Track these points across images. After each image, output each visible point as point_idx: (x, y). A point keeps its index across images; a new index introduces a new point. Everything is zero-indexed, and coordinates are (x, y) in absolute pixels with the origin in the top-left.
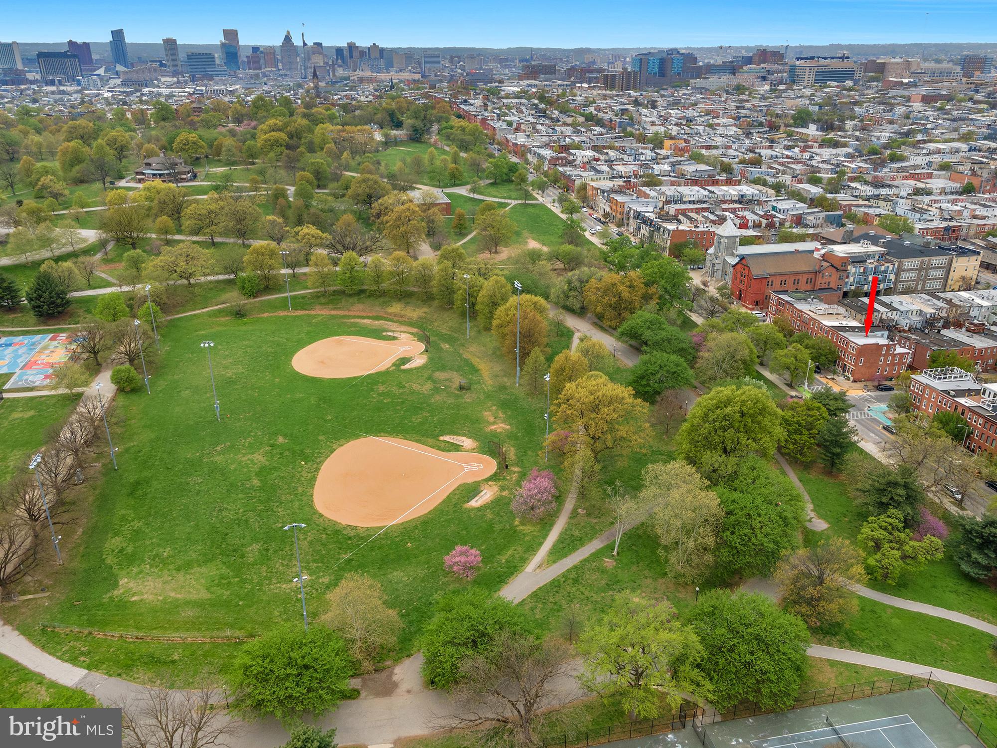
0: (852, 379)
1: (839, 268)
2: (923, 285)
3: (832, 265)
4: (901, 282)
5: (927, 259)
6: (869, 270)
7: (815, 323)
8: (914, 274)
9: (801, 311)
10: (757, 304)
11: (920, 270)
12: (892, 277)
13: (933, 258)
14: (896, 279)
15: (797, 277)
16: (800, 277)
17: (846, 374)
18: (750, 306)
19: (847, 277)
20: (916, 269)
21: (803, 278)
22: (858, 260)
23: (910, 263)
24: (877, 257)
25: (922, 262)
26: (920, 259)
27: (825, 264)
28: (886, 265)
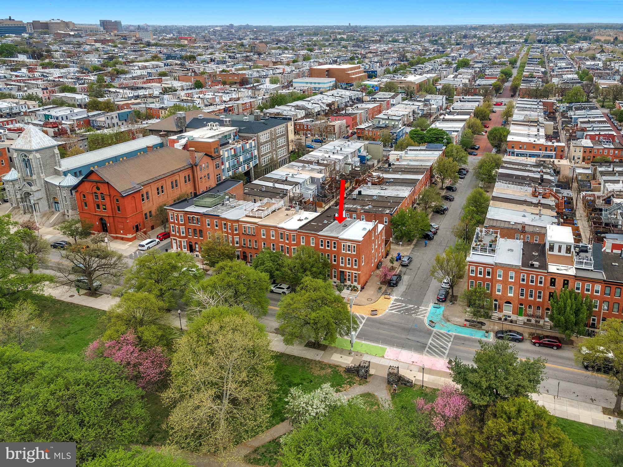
0: (359, 287)
1: (213, 155)
2: (276, 155)
3: (206, 154)
4: (262, 156)
5: (273, 129)
6: (238, 151)
7: (268, 231)
8: (268, 146)
9: (237, 221)
10: (137, 229)
11: (271, 140)
12: (256, 153)
13: (277, 128)
14: (258, 154)
15: (174, 179)
16: (177, 177)
17: (348, 283)
18: (130, 236)
19: (223, 164)
20: (269, 141)
21: (181, 178)
22: (223, 142)
23: (264, 136)
24: (232, 137)
25: (271, 133)
26: (269, 131)
27: (198, 155)
28: (249, 142)
